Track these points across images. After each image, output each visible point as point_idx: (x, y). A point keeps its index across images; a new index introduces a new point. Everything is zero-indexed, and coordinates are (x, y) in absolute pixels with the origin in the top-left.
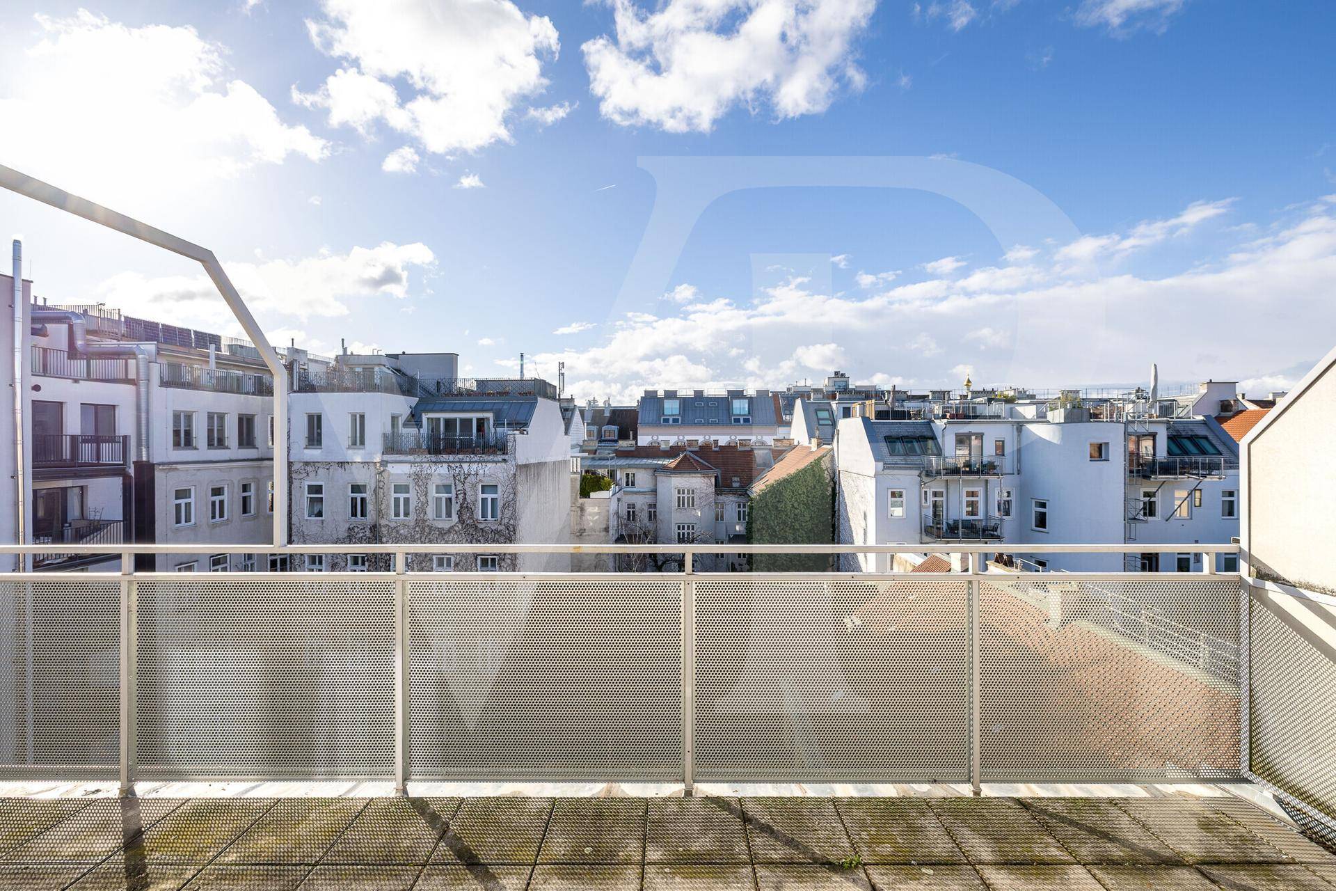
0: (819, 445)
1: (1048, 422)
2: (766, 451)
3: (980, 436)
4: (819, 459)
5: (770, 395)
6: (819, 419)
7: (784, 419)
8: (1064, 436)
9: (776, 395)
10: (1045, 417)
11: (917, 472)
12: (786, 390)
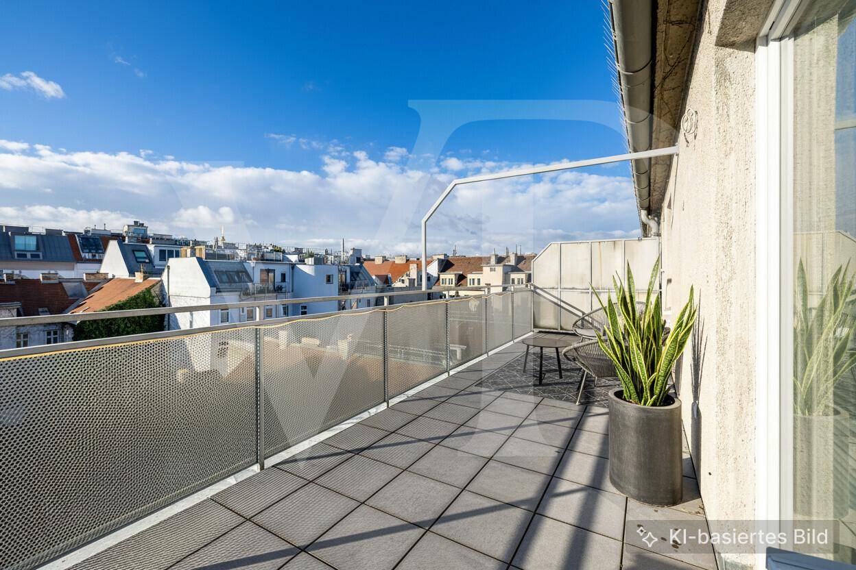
0: (145, 278)
1: (305, 264)
2: (77, 284)
3: (273, 271)
4: (148, 290)
5: (64, 234)
6: (136, 258)
7: (83, 256)
8: (316, 271)
9: (71, 236)
10: (304, 261)
11: (239, 293)
12: (83, 232)
